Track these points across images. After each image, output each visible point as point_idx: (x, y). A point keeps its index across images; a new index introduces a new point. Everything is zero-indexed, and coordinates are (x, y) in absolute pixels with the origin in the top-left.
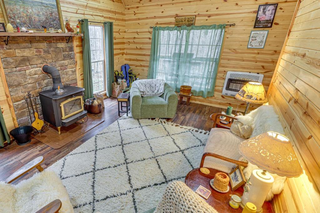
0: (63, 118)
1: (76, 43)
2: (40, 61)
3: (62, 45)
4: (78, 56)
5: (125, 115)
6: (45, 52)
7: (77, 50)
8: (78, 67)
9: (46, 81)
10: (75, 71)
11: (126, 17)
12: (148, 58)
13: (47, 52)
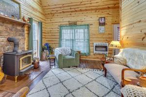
0: (21, 69)
1: (26, 29)
2: (6, 34)
3: (19, 28)
4: (26, 35)
5: (54, 67)
6: (10, 30)
7: (26, 32)
8: (26, 41)
9: (8, 47)
10: (24, 43)
11: (47, 22)
12: (58, 40)
13: (11, 30)
